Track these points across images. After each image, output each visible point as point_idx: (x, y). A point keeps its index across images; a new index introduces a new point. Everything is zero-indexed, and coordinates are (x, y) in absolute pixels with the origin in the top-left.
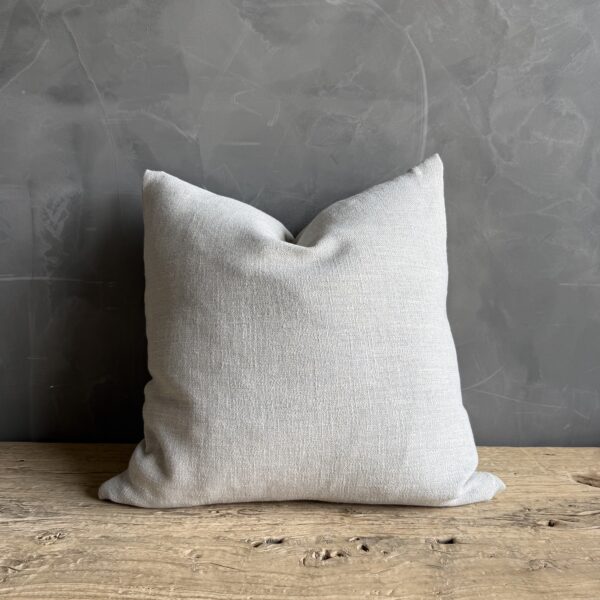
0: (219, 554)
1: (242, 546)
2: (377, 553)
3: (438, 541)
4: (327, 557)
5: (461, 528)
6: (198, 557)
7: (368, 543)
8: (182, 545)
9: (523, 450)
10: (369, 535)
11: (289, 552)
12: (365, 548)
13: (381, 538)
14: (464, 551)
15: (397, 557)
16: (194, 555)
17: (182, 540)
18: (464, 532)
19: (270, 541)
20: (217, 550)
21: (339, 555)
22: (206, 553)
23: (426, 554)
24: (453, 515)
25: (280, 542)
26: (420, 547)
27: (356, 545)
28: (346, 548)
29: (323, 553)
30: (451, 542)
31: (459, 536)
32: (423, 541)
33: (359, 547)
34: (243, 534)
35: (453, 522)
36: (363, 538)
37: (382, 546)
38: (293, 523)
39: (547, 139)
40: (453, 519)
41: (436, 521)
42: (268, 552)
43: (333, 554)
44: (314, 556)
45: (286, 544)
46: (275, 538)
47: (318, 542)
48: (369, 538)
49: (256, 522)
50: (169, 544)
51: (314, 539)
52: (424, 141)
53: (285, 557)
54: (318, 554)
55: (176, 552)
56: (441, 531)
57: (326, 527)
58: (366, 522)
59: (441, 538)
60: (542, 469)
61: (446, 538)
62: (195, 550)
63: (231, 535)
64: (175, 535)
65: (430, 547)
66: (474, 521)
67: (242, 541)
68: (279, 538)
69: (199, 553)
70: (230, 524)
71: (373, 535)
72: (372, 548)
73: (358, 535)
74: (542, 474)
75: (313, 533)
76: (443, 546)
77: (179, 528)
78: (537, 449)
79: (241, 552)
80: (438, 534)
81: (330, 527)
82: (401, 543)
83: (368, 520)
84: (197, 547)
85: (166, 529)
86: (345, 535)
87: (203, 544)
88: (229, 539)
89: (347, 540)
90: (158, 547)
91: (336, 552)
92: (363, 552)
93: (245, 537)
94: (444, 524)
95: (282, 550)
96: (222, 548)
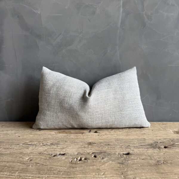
0: (39, 159)
1: (49, 156)
2: (99, 158)
3: (123, 154)
4: (80, 160)
5: (132, 149)
6: (31, 160)
7: (96, 155)
8: (26, 156)
9: (155, 123)
10: (97, 152)
11: (66, 158)
12: (95, 157)
13: (102, 153)
14: (132, 157)
15: (107, 160)
16: (30, 160)
17: (27, 154)
18: (133, 150)
19: (60, 154)
20: (38, 158)
21: (85, 159)
22: (34, 159)
23: (118, 159)
24: (129, 144)
25: (64, 154)
26: (116, 156)
27: (92, 155)
28: (88, 156)
29: (79, 158)
30: (128, 154)
31: (131, 152)
32: (118, 154)
33: (93, 156)
34: (50, 152)
35: (129, 147)
36: (95, 153)
37: (101, 156)
38: (70, 147)
39: (164, 13)
40: (129, 146)
41: (123, 147)
42: (58, 158)
43: (83, 159)
44: (75, 160)
45: (65, 155)
46: (62, 153)
47: (77, 154)
48: (97, 153)
49: (56, 148)
50: (21, 156)
51: (76, 153)
52: (121, 14)
53: (64, 160)
54: (77, 159)
55: (23, 159)
56: (125, 150)
57: (82, 149)
58: (97, 147)
59: (124, 153)
60: (162, 129)
61: (126, 153)
62: (30, 158)
63: (45, 152)
64: (24, 152)
65: (120, 156)
66: (137, 146)
67: (49, 154)
68: (63, 153)
69: (31, 159)
70: (46, 148)
71: (99, 152)
72: (98, 156)
73: (93, 152)
74: (162, 130)
75: (77, 151)
76: (125, 156)
77: (27, 150)
78: (160, 123)
79: (48, 158)
80: (123, 151)
81: (83, 149)
82: (109, 154)
83: (98, 146)
84: (31, 157)
85: (22, 150)
86: (88, 151)
87: (34, 156)
88: (44, 154)
89: (89, 154)
90: (16, 157)
91: (84, 158)
92: (94, 158)
93: (50, 153)
94: (126, 148)
95: (64, 158)
96: (41, 157)
